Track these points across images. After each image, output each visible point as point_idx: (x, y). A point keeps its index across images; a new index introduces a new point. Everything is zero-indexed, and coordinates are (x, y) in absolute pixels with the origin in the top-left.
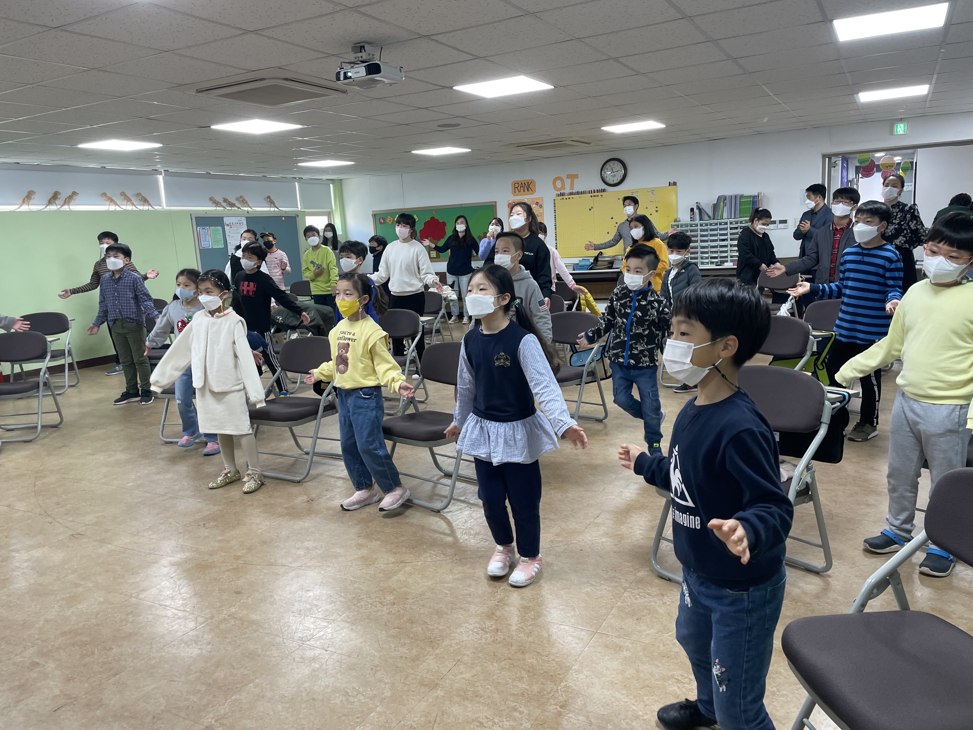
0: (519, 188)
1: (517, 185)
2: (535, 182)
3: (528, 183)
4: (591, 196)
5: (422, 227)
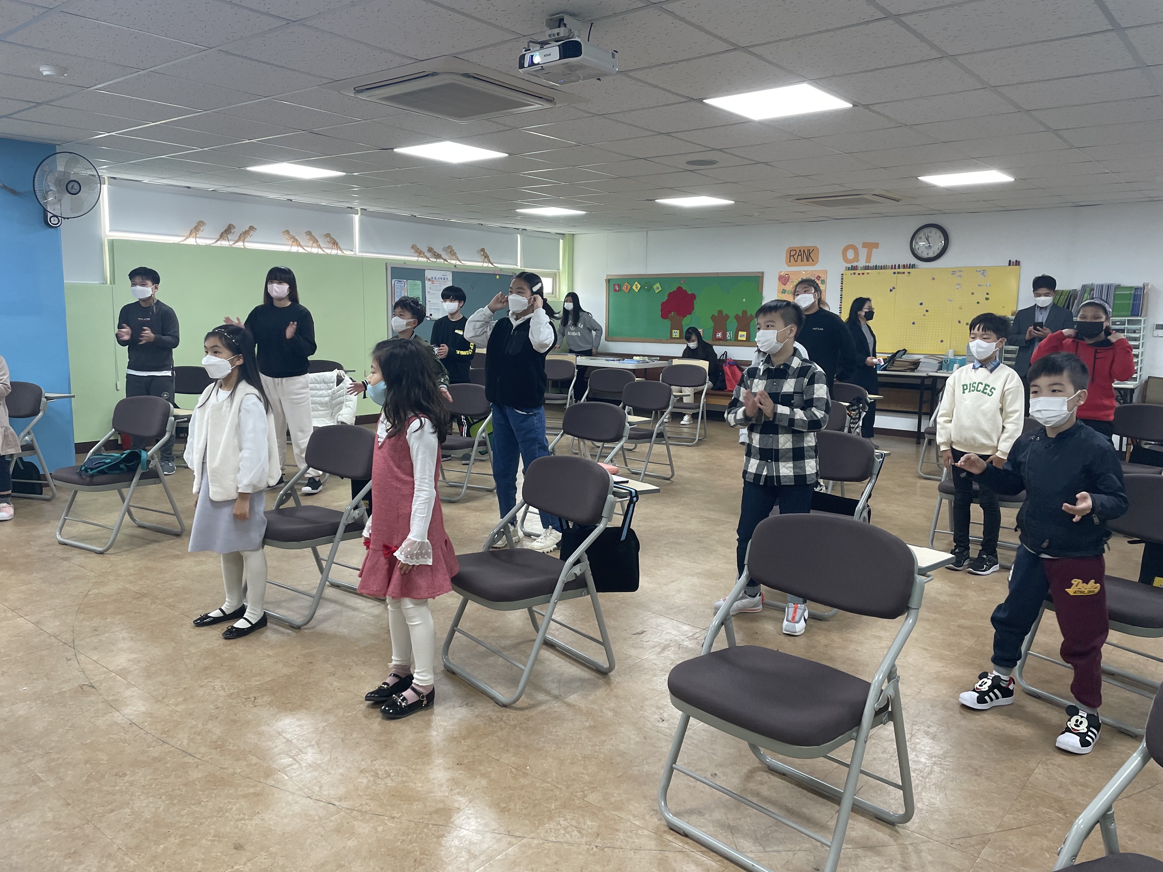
0: (796, 257)
1: (793, 253)
2: (818, 250)
3: (809, 250)
4: (894, 273)
5: (665, 298)
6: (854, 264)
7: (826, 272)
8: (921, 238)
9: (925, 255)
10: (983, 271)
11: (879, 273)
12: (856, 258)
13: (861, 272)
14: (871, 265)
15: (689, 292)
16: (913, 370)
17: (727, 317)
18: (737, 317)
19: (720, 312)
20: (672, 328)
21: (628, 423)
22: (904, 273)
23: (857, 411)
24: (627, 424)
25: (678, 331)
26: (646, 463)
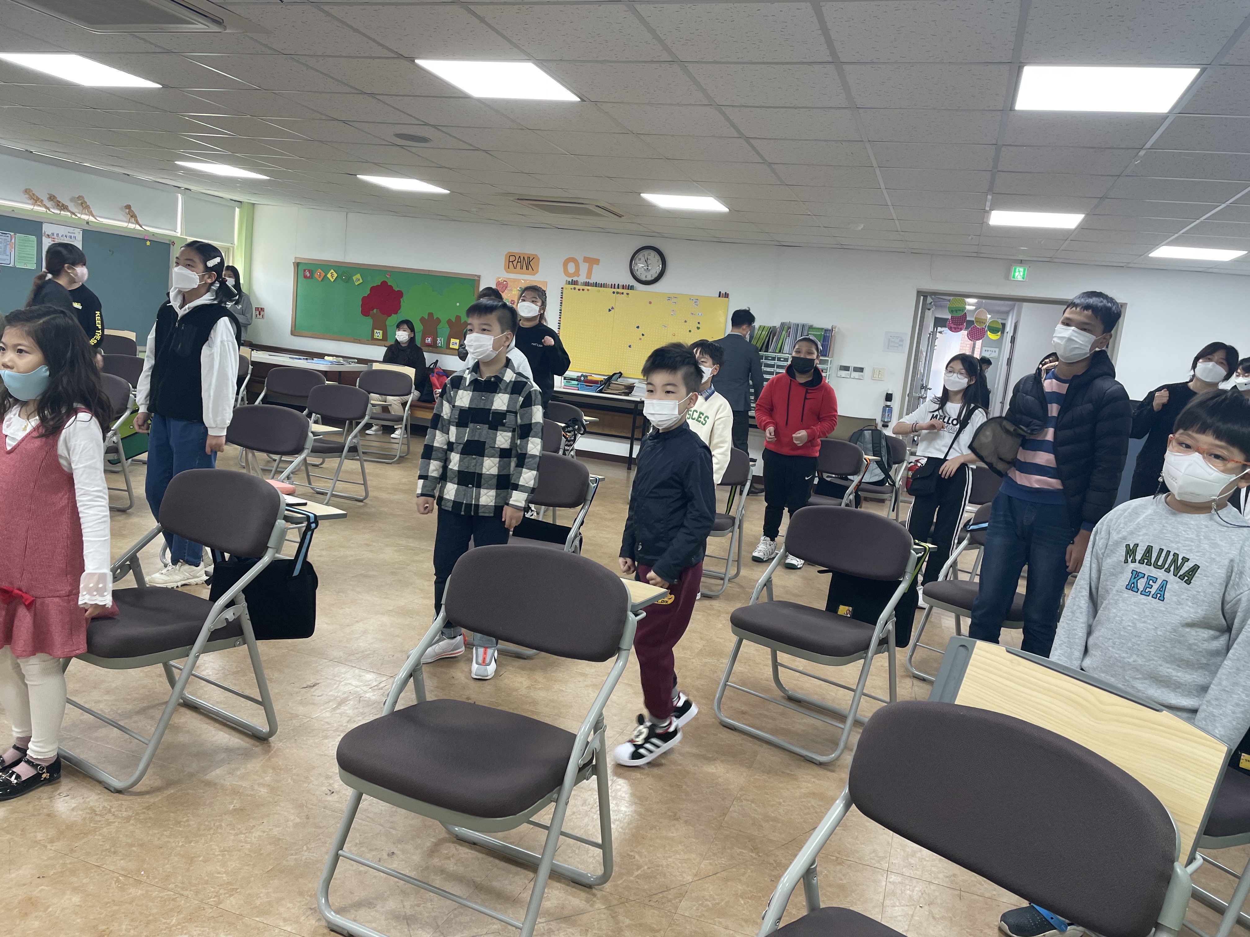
0: (515, 263)
1: (512, 259)
3: (529, 258)
4: (614, 293)
5: (367, 292)
6: (575, 279)
7: (546, 283)
8: (640, 259)
9: (643, 278)
10: (696, 300)
11: (599, 291)
12: (577, 273)
13: (581, 287)
14: (591, 281)
15: (396, 289)
16: (627, 394)
17: (438, 321)
18: (449, 322)
19: (431, 315)
20: (374, 328)
21: (312, 432)
22: (623, 293)
23: (573, 433)
24: (310, 435)
25: (381, 332)
26: (335, 480)
